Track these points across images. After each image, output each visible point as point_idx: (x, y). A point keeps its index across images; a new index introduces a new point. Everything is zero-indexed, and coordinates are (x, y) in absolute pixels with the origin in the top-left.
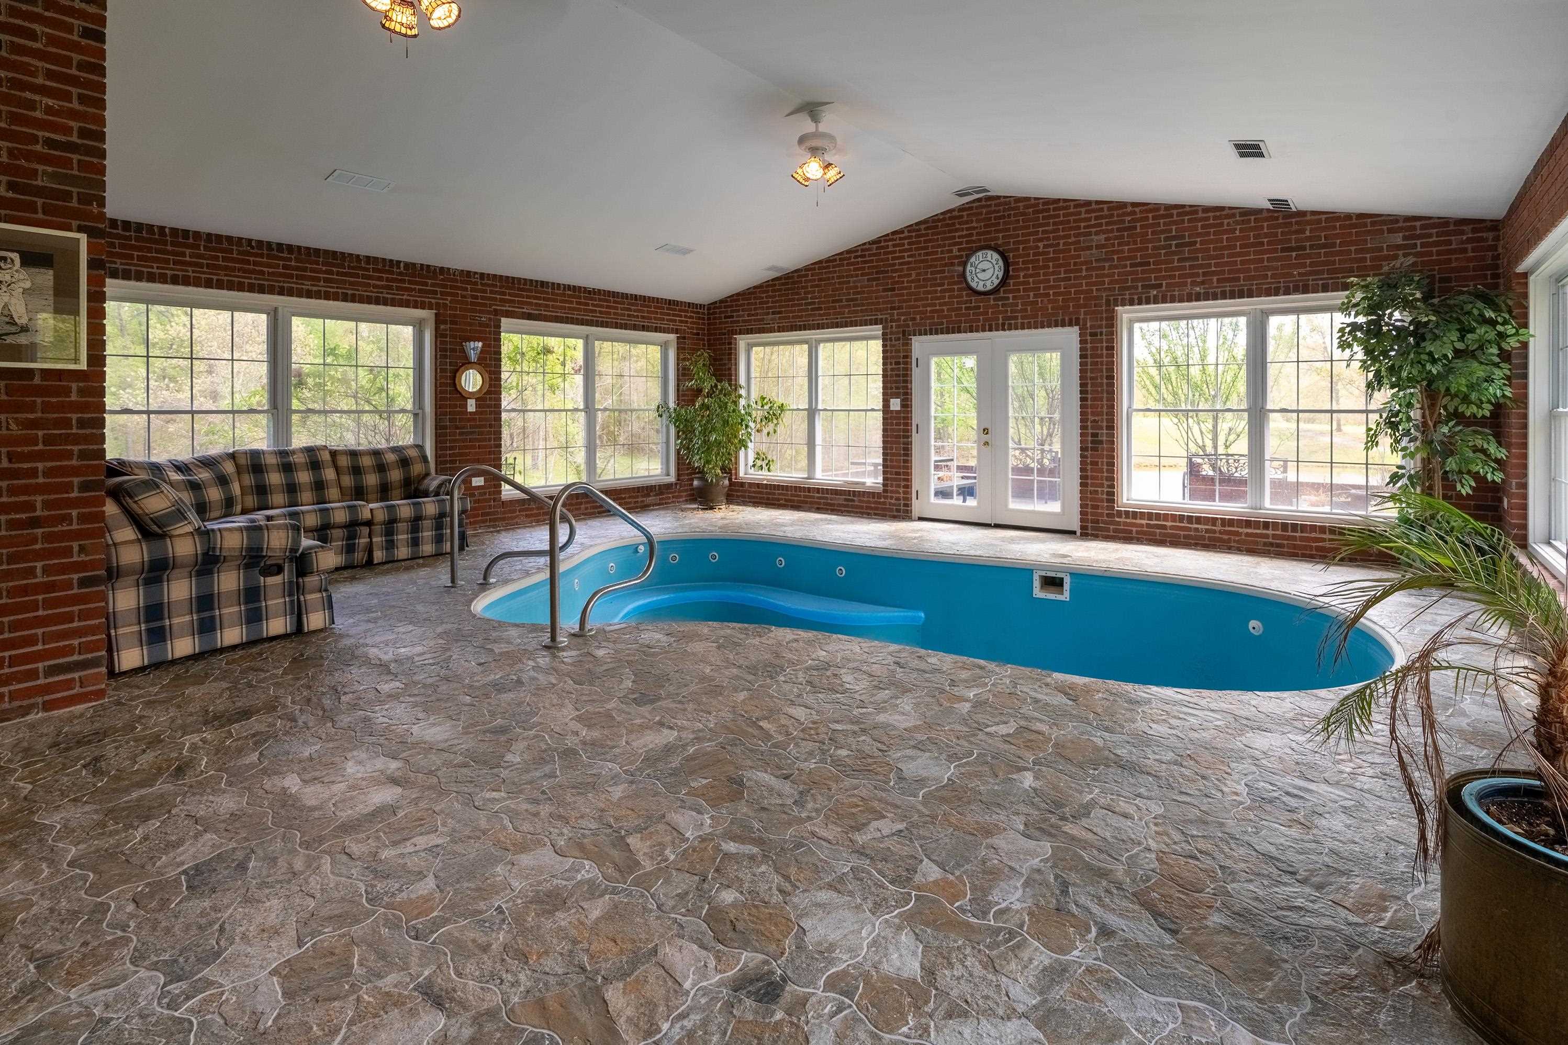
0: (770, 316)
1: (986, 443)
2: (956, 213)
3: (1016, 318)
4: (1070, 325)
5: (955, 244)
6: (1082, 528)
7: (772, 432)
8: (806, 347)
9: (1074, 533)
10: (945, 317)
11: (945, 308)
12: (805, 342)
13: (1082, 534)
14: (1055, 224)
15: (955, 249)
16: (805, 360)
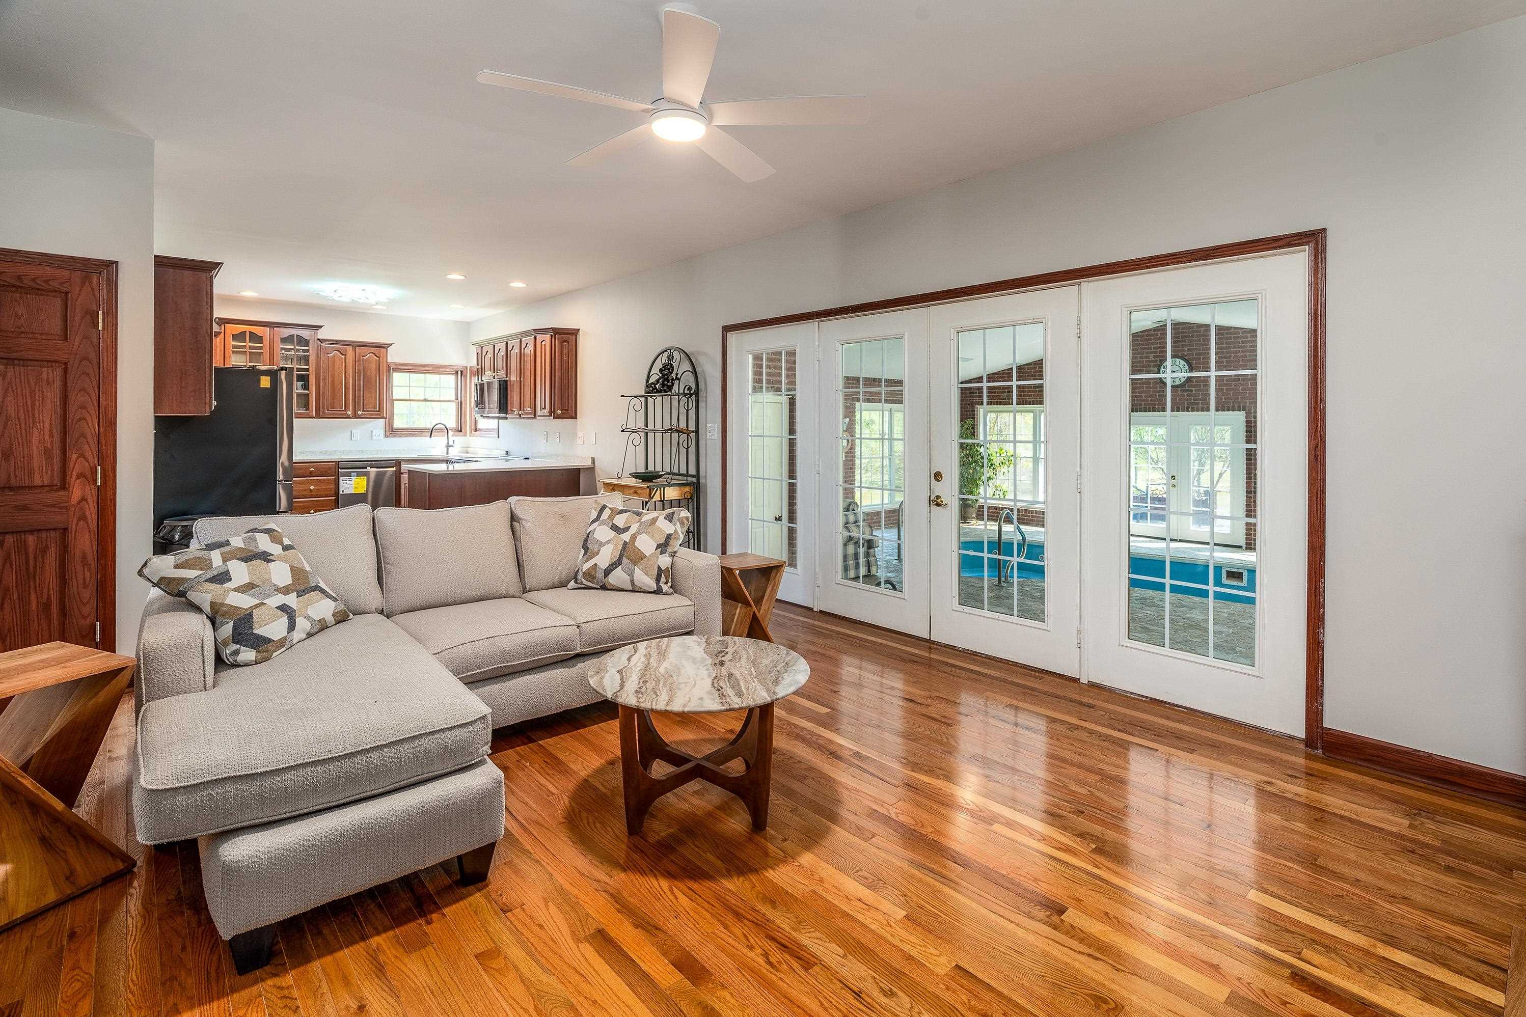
0: (1006, 394)
1: (1174, 486)
2: (1152, 332)
3: (1198, 404)
4: (1239, 410)
5: (1151, 353)
6: (1247, 544)
7: (1006, 472)
8: (1031, 414)
9: (1241, 547)
10: (1143, 400)
11: (1143, 395)
12: (1031, 411)
13: (1247, 548)
14: (1227, 343)
15: (1151, 356)
16: (1031, 422)
